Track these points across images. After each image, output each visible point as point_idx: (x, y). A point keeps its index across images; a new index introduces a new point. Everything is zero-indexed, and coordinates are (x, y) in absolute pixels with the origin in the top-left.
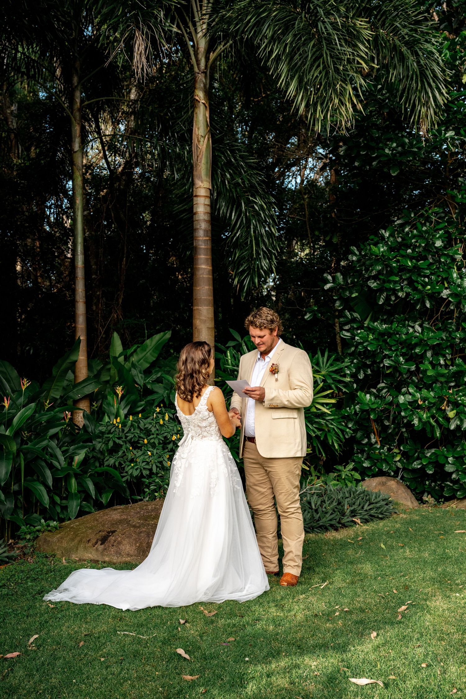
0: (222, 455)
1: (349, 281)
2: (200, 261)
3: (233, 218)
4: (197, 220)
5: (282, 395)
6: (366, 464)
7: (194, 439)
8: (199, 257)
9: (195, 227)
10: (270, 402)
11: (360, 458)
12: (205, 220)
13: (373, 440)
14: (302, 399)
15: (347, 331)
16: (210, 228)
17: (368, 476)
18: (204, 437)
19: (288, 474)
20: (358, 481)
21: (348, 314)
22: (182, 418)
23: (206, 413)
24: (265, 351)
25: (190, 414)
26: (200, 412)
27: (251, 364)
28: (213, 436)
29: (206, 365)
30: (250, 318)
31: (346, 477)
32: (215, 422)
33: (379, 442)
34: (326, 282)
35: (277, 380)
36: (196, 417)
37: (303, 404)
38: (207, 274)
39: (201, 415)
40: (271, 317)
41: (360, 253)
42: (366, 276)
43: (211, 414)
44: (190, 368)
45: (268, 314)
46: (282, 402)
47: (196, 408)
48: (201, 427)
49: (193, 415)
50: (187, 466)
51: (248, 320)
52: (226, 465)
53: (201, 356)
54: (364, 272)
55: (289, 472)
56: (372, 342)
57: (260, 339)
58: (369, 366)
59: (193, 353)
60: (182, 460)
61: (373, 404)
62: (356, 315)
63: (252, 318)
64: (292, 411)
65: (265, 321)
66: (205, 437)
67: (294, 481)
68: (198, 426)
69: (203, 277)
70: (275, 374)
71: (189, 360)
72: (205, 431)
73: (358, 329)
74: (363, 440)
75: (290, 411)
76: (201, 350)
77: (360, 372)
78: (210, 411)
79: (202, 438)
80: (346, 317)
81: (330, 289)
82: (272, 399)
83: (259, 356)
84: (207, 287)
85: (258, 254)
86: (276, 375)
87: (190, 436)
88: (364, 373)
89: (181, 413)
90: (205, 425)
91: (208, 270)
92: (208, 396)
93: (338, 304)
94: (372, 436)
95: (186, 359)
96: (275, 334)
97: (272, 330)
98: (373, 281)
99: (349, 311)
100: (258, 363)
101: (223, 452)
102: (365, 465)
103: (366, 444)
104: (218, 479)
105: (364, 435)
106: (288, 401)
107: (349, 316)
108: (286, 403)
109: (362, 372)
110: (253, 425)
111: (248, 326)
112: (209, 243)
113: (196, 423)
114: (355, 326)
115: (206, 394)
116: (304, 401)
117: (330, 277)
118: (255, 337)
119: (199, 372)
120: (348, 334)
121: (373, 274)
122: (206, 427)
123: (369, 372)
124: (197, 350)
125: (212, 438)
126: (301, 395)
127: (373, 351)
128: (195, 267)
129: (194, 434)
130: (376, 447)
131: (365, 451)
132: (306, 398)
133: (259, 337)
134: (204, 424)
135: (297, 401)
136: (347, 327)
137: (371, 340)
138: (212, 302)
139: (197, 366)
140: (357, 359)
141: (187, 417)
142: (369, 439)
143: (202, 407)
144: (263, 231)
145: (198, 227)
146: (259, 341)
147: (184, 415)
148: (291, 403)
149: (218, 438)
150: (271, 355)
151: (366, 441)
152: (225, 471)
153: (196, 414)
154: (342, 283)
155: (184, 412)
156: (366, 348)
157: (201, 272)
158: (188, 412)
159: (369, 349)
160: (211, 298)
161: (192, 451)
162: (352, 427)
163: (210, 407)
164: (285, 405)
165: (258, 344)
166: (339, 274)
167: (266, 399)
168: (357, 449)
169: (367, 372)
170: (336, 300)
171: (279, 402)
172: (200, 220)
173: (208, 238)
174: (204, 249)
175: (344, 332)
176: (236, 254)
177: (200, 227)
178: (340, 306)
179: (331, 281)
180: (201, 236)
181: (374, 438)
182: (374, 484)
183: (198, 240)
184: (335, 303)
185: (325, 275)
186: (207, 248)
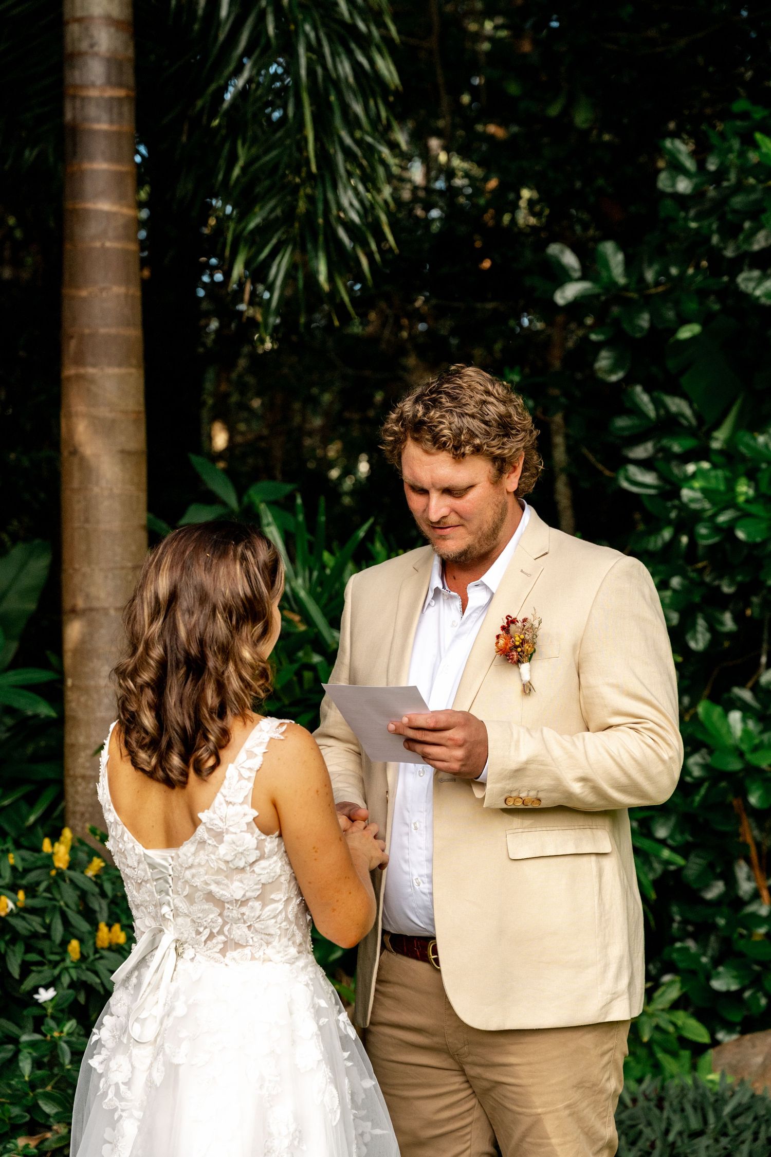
0: (313, 1028)
1: (650, 276)
2: (91, 185)
3: (224, 12)
4: (80, 20)
5: (557, 752)
6: (723, 983)
7: (189, 953)
8: (87, 166)
9: (69, 48)
10: (509, 785)
11: (696, 958)
12: (110, 21)
13: (746, 887)
14: (643, 769)
15: (646, 464)
16: (130, 53)
17: (730, 1027)
18: (231, 945)
19: (576, 1096)
20: (698, 1050)
21: (644, 399)
22: (132, 861)
23: (251, 839)
24: (464, 553)
25: (172, 840)
26: (219, 836)
27: (402, 614)
28: (275, 943)
29: (259, 628)
30: (407, 406)
31: (658, 1036)
32: (285, 878)
33: (765, 893)
34: (561, 276)
35: (527, 689)
36: (202, 857)
37: (642, 794)
38: (118, 238)
39: (223, 850)
40: (502, 409)
41: (701, 165)
42: (729, 253)
43: (271, 843)
44: (189, 633)
45: (488, 393)
46: (558, 785)
47: (202, 816)
48: (220, 903)
49: (187, 849)
50: (158, 1078)
51: (401, 418)
52: (333, 1070)
53: (242, 587)
54: (715, 239)
55: (579, 1086)
56: (754, 509)
57: (449, 501)
58: (723, 602)
59: (208, 569)
60: (136, 1051)
61: (756, 749)
62: (676, 404)
63: (420, 409)
64: (589, 821)
65: (475, 424)
66: (238, 945)
67: (598, 1125)
68: (210, 897)
69: (104, 250)
70: (519, 662)
71: (187, 599)
72: (242, 919)
73: (686, 458)
74: (707, 886)
75: (581, 821)
76: (244, 558)
77: (693, 626)
78: (266, 832)
79: (223, 952)
80: (635, 411)
81: (577, 306)
82: (518, 772)
83: (437, 582)
84: (118, 290)
85: (325, 159)
86: (525, 667)
87: (167, 940)
88: (711, 629)
89: (128, 835)
90: (238, 895)
91: (121, 221)
92: (256, 762)
93: (604, 361)
94: (742, 871)
95: (173, 596)
96: (512, 482)
97: (501, 465)
98: (756, 273)
99: (647, 390)
100: (431, 612)
101: (318, 1012)
102: (718, 985)
103: (717, 903)
104: (299, 1136)
105: (711, 866)
106: (584, 779)
107: (650, 410)
108: (577, 788)
109: (701, 623)
110: (425, 887)
111: (399, 442)
112: (128, 111)
113: (198, 882)
114: (676, 448)
115: (251, 755)
116: (649, 778)
117: (570, 259)
118: (424, 492)
119: (227, 652)
120: (649, 478)
121: (756, 247)
122: (244, 902)
123: (728, 622)
124: (223, 555)
125: (270, 951)
126: (638, 754)
127: (755, 546)
128: (69, 205)
129: (188, 933)
130: (754, 915)
131: (714, 927)
132: (657, 768)
133: (448, 491)
134: (236, 889)
135: (624, 780)
136: (642, 451)
137: (748, 501)
138: (139, 348)
139: (220, 628)
140: (684, 575)
141: (157, 855)
142: (731, 882)
143: (231, 810)
144: (345, 69)
145: (84, 46)
146: (444, 511)
147: (140, 849)
148: (597, 790)
149: (293, 951)
150: (493, 575)
151: (716, 890)
152: (331, 1099)
153: (203, 843)
154: (622, 281)
155: (138, 833)
156: (728, 531)
157: (93, 229)
158: (158, 834)
159: (741, 535)
160: (135, 333)
161: (180, 1010)
162: (671, 836)
163: (269, 810)
164: (570, 795)
165: (439, 525)
166: (608, 248)
167: (490, 771)
168: (685, 922)
169: (722, 623)
170: (599, 346)
171: (544, 782)
172: (90, 18)
173: (121, 93)
174: (106, 134)
175: (633, 470)
176: (233, 159)
177: (92, 46)
178: (612, 371)
179: (577, 274)
180: (93, 85)
181: (749, 879)
182: (759, 1060)
183: (83, 99)
184: (595, 358)
185: (554, 249)
186: (119, 134)
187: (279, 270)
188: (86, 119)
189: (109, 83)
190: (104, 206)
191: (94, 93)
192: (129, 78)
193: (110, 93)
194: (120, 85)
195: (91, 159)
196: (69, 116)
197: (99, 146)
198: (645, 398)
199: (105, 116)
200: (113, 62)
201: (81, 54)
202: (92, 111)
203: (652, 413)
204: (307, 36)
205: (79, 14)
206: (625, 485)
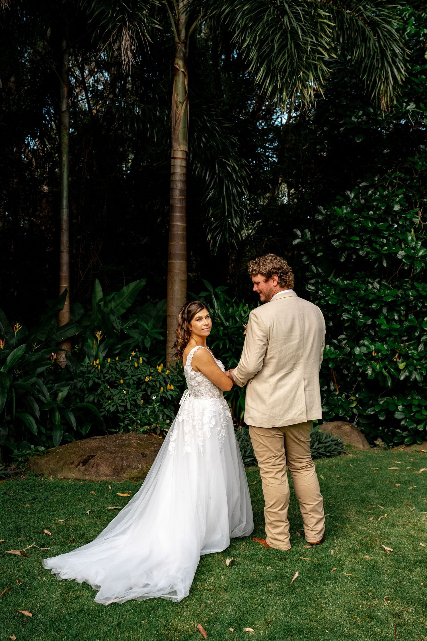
1: (316, 238)
2: (175, 219)
3: (207, 178)
4: (174, 181)
7: (191, 396)
8: (175, 214)
9: (172, 187)
12: (181, 181)
13: (332, 388)
15: (313, 285)
16: (185, 188)
17: (326, 421)
26: (187, 372)
28: (204, 396)
33: (338, 389)
34: (296, 237)
38: (182, 231)
39: (188, 375)
41: (326, 212)
42: (331, 234)
43: (198, 374)
54: (329, 231)
56: (334, 296)
58: (331, 319)
61: (332, 354)
62: (321, 270)
66: (197, 395)
69: (178, 234)
73: (322, 283)
78: (196, 371)
80: (312, 271)
81: (298, 245)
84: (181, 243)
85: (229, 211)
91: (182, 227)
93: (304, 259)
94: (332, 383)
98: (335, 240)
99: (315, 266)
103: (326, 391)
105: (324, 382)
107: (315, 271)
112: (184, 201)
114: (320, 281)
115: (191, 355)
117: (299, 233)
120: (313, 288)
121: (336, 234)
127: (334, 305)
128: (171, 223)
130: (335, 394)
131: (324, 397)
136: (312, 281)
137: (333, 294)
138: (185, 256)
142: (329, 386)
143: (188, 367)
149: (209, 397)
151: (326, 388)
154: (310, 239)
156: (327, 301)
157: (176, 228)
159: (330, 302)
160: (185, 253)
166: (307, 231)
169: (330, 323)
170: (303, 255)
172: (176, 180)
173: (183, 197)
174: (180, 207)
175: (309, 286)
176: (209, 212)
177: (176, 187)
178: (306, 261)
179: (300, 237)
180: (176, 196)
181: (333, 386)
182: (331, 428)
183: (174, 199)
184: (302, 258)
185: (295, 230)
186: (182, 207)
187: (219, 238)
188: (174, 203)
189: (180, 195)
190: (178, 223)
191: (177, 197)
192: (185, 194)
193: (180, 198)
194: (183, 196)
195: (176, 212)
196: (171, 203)
197: (177, 210)
198: (314, 268)
199: (179, 203)
200: (181, 191)
201: (174, 188)
202: (176, 202)
203: (316, 272)
204: (226, 184)
205: (174, 179)
206: (307, 289)
